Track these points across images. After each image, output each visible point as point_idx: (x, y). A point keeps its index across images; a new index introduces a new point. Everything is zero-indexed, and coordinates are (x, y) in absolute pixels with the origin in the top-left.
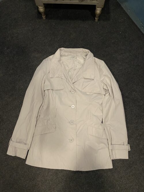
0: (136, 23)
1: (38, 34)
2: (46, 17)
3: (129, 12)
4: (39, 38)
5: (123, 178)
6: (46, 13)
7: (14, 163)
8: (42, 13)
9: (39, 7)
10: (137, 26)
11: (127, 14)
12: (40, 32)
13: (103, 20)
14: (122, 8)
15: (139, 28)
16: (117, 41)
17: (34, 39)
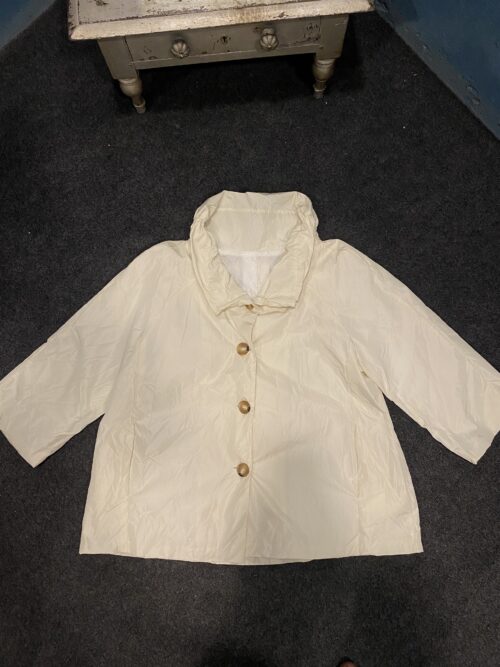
0: (451, 88)
1: (129, 169)
2: (146, 106)
3: (423, 54)
4: (133, 180)
5: (470, 601)
6: (147, 94)
8: (134, 96)
9: (122, 81)
10: (454, 97)
11: (420, 60)
12: (136, 159)
13: (341, 90)
14: (399, 40)
15: (464, 102)
16: (396, 157)
17: (120, 190)
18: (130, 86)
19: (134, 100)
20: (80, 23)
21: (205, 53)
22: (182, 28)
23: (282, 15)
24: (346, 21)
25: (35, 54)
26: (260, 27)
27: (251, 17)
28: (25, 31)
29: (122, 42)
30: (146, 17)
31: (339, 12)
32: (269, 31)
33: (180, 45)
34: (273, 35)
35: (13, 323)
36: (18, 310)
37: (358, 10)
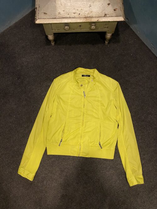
0: (146, 44)
2: (55, 43)
3: (138, 33)
4: (49, 65)
5: (146, 202)
6: (55, 40)
7: (36, 197)
8: (52, 40)
9: (48, 36)
10: (147, 47)
11: (137, 36)
12: (50, 59)
13: (113, 43)
14: (131, 29)
15: (150, 49)
16: (129, 63)
17: (45, 67)
18: (51, 37)
19: (52, 41)
20: (39, 19)
21: (74, 29)
22: (69, 22)
23: (98, 20)
24: (116, 23)
25: (23, 26)
26: (91, 23)
27: (89, 20)
28: (20, 20)
29: (50, 25)
30: (58, 18)
31: (115, 21)
32: (94, 25)
33: (67, 27)
34: (95, 26)
35: (9, 105)
36: (11, 101)
37: (120, 20)
